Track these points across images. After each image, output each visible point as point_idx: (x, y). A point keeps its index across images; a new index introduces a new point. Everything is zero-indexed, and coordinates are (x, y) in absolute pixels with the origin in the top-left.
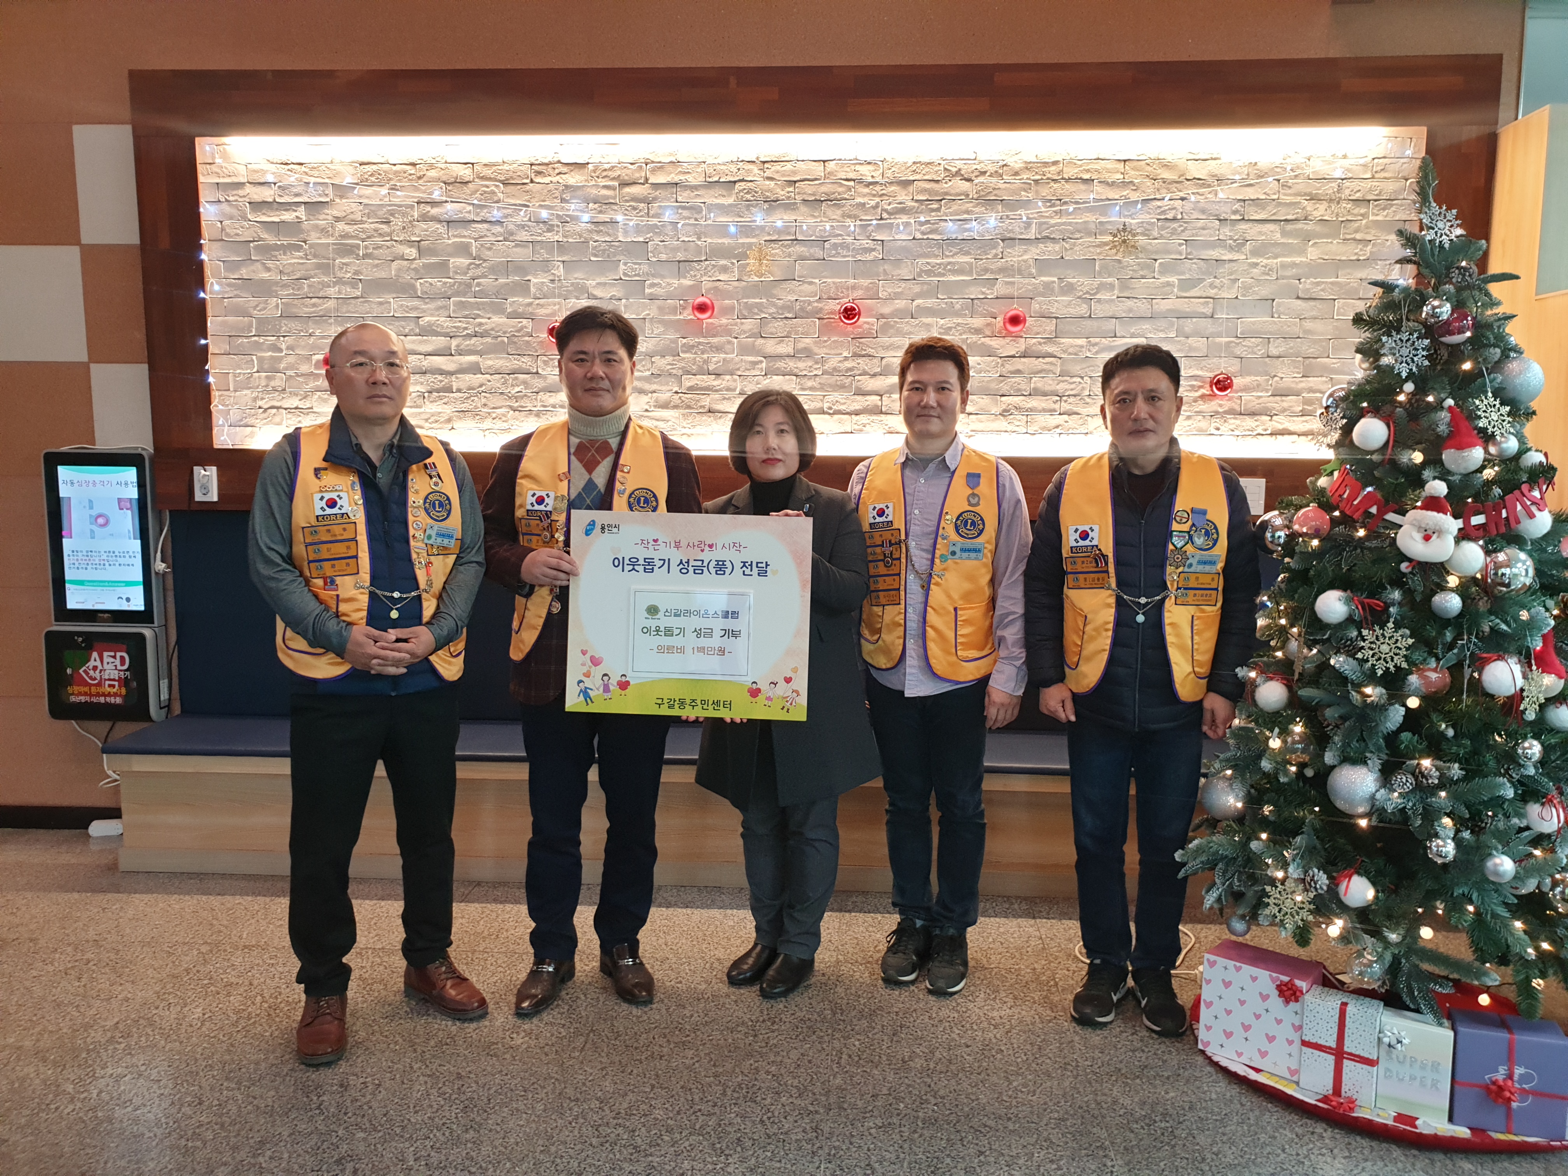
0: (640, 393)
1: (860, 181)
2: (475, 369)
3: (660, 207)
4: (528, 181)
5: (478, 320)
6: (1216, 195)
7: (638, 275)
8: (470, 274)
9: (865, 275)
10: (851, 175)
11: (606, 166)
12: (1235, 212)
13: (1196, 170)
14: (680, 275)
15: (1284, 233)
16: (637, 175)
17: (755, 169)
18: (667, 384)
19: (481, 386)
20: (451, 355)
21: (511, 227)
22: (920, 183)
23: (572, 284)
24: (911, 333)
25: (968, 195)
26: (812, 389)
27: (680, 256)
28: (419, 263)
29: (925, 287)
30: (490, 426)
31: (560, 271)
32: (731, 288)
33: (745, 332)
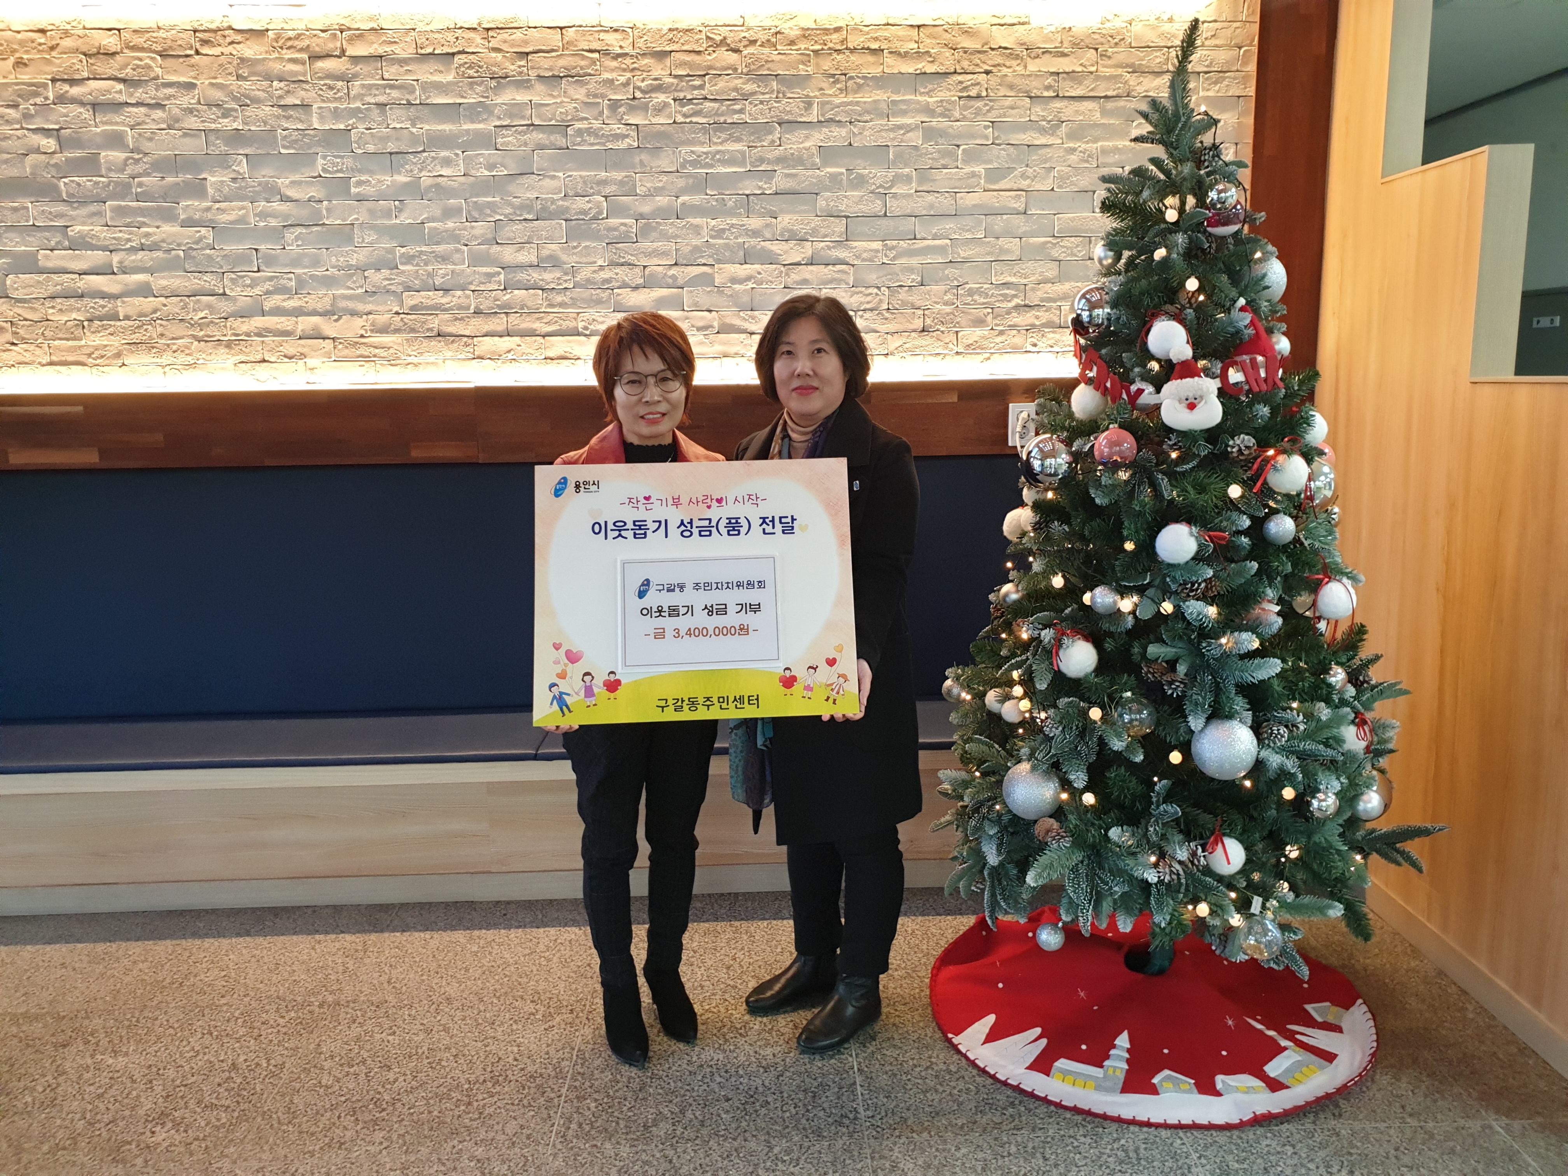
0: (352, 315)
1: (606, 53)
2: (145, 291)
3: (363, 86)
4: (192, 52)
5: (142, 230)
6: (1025, 67)
7: (341, 171)
8: (129, 170)
9: (617, 166)
10: (595, 45)
11: (291, 34)
12: (1048, 88)
13: (1003, 38)
14: (393, 169)
15: (1104, 112)
16: (331, 45)
17: (477, 38)
18: (385, 303)
19: (155, 312)
20: (113, 273)
21: (176, 111)
22: (678, 55)
23: (260, 184)
24: (677, 236)
25: (736, 70)
26: (561, 305)
27: (391, 147)
28: (59, 158)
29: (691, 181)
30: (171, 360)
31: (243, 167)
32: (455, 185)
33: (476, 238)
